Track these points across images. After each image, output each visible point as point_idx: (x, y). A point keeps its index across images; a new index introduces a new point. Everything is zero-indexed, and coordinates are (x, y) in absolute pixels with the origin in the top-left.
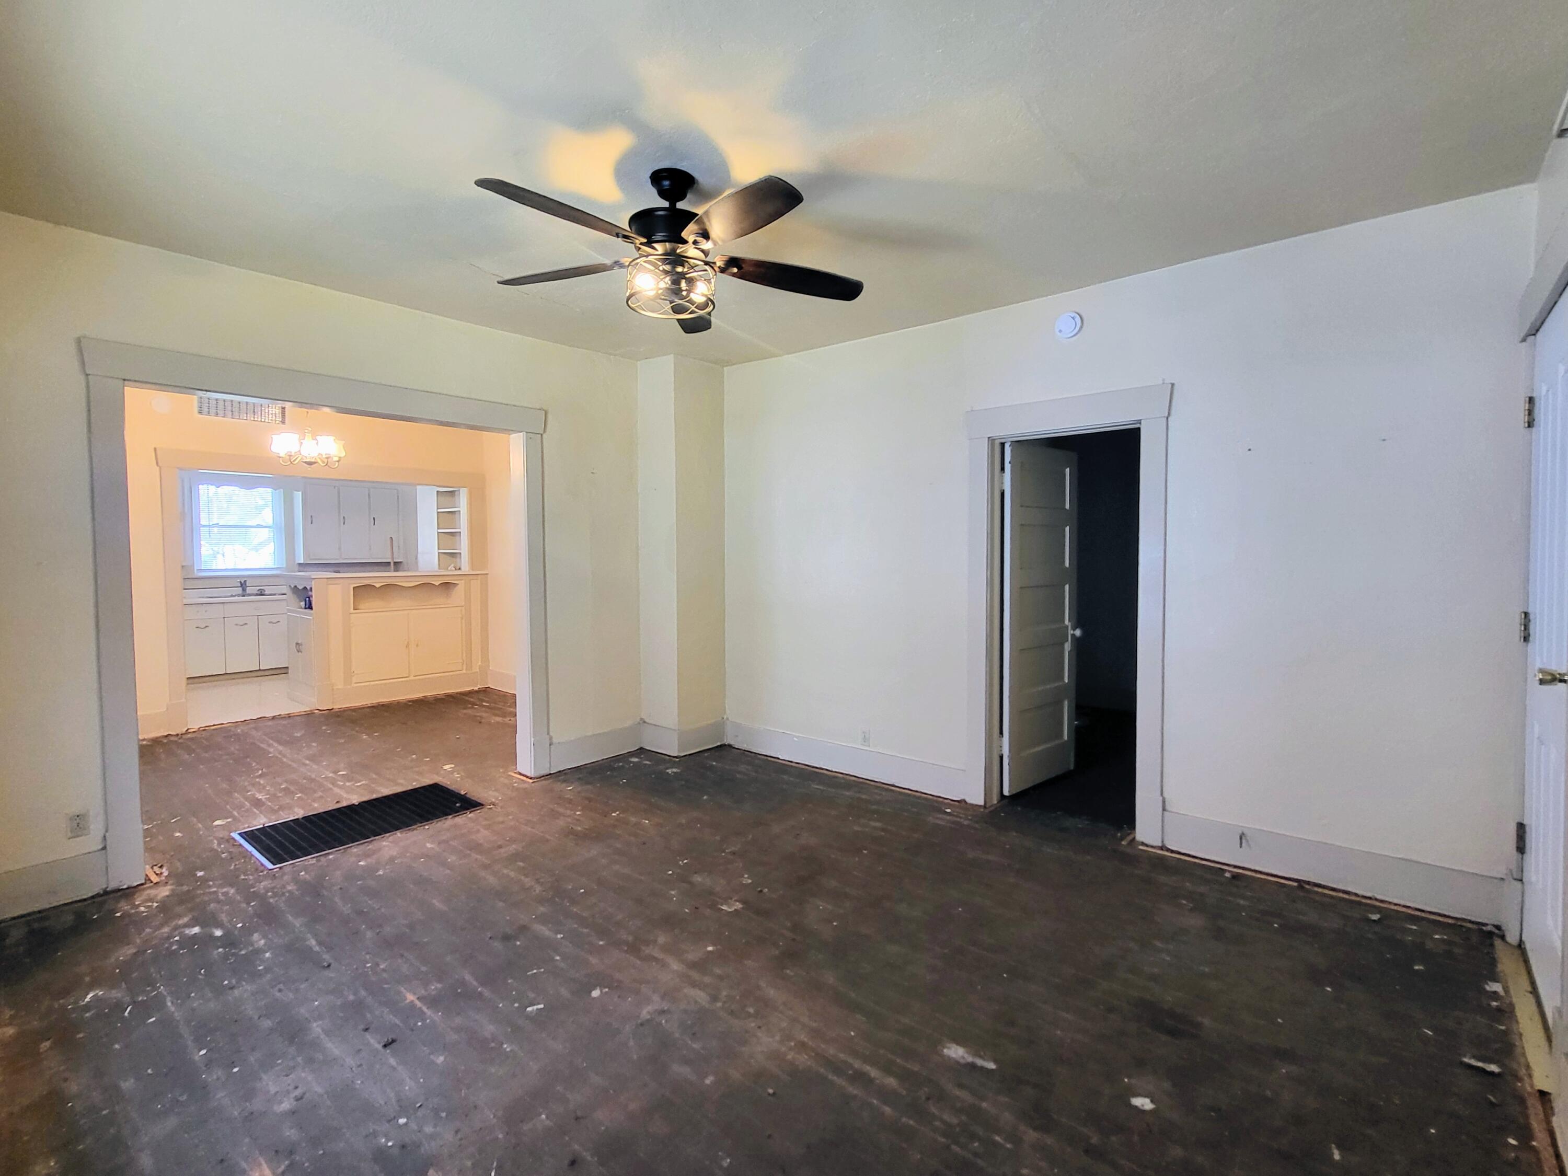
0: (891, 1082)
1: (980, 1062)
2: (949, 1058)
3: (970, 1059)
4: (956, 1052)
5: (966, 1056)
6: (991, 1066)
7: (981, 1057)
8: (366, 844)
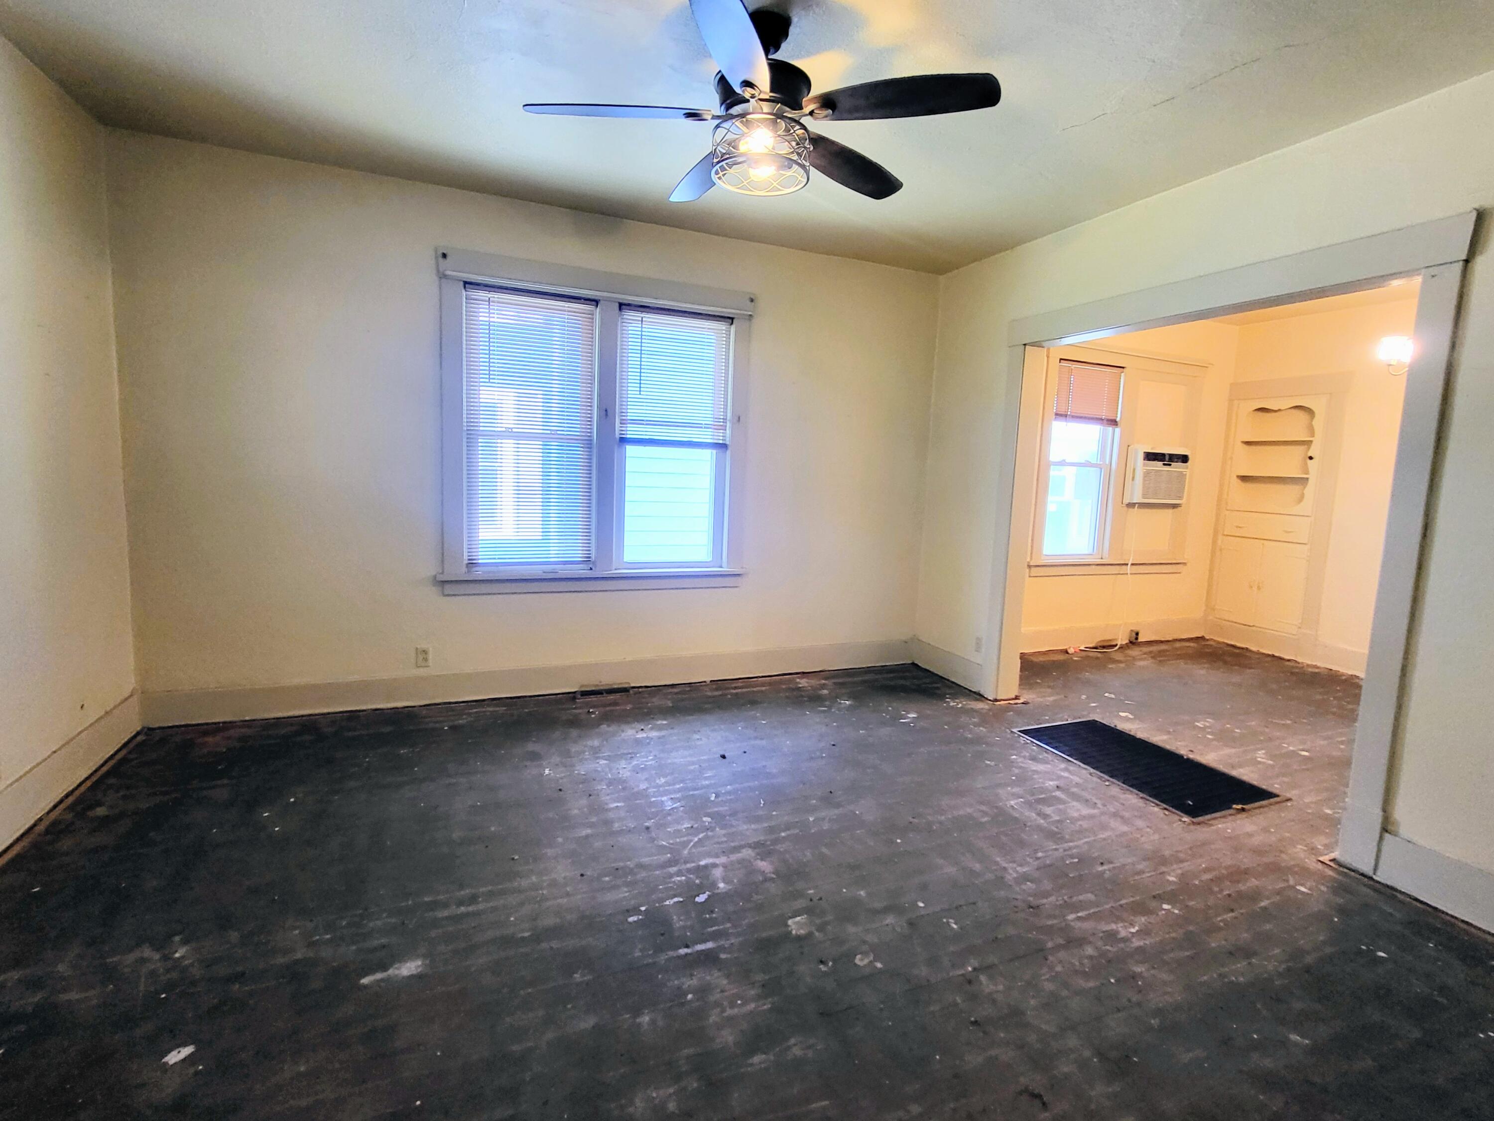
0: (442, 914)
1: (379, 976)
2: (411, 959)
3: (391, 972)
4: (409, 968)
5: (397, 972)
6: (365, 981)
7: (382, 980)
8: (1059, 758)
